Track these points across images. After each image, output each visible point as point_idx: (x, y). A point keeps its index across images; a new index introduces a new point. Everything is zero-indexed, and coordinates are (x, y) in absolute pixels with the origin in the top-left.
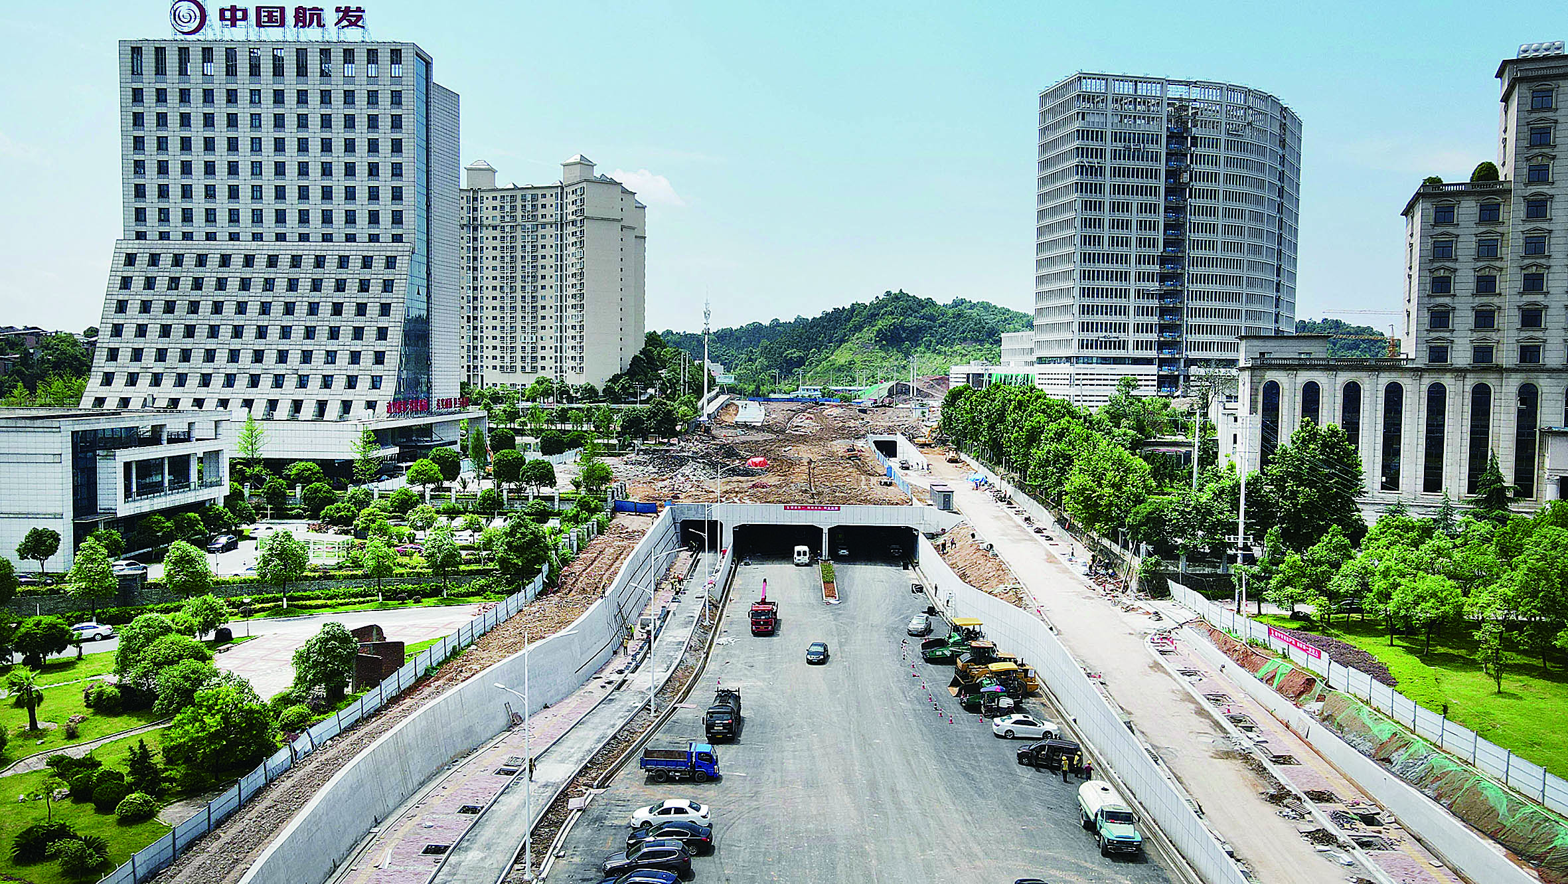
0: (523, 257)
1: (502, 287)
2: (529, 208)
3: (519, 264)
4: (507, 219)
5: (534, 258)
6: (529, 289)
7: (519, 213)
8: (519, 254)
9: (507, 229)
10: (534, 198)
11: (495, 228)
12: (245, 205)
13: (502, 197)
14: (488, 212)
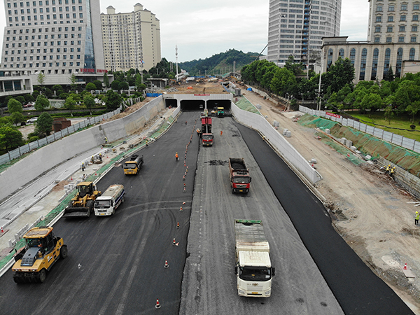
0: (124, 34)
2: (125, 19)
4: (119, 23)
5: (127, 34)
7: (122, 21)
9: (119, 26)
10: (126, 16)
11: (115, 26)
12: (38, 14)
13: (117, 16)
14: (113, 21)
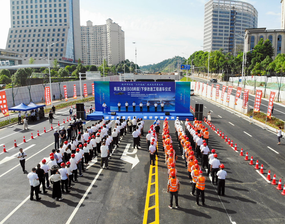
0: (99, 40)
1: (94, 47)
2: (99, 30)
3: (98, 41)
4: (95, 32)
5: (101, 40)
6: (100, 47)
7: (97, 31)
8: (98, 39)
9: (95, 34)
10: (100, 28)
11: (92, 34)
12: (34, 19)
13: (94, 28)
14: (91, 31)
